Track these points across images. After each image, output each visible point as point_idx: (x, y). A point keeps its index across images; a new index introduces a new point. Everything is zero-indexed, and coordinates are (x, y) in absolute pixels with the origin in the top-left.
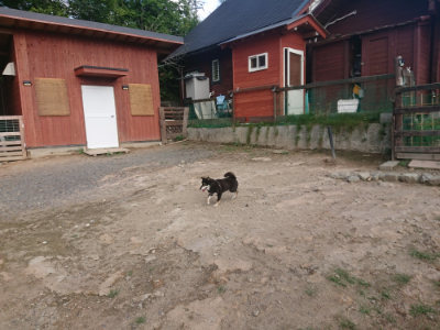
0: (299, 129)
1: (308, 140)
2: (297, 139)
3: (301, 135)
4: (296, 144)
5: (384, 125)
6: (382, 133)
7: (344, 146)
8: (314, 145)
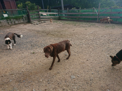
0: (7, 20)
1: (11, 22)
2: (8, 23)
3: (9, 22)
4: (9, 24)
5: (25, 17)
6: (25, 19)
7: (20, 22)
8: (13, 23)
